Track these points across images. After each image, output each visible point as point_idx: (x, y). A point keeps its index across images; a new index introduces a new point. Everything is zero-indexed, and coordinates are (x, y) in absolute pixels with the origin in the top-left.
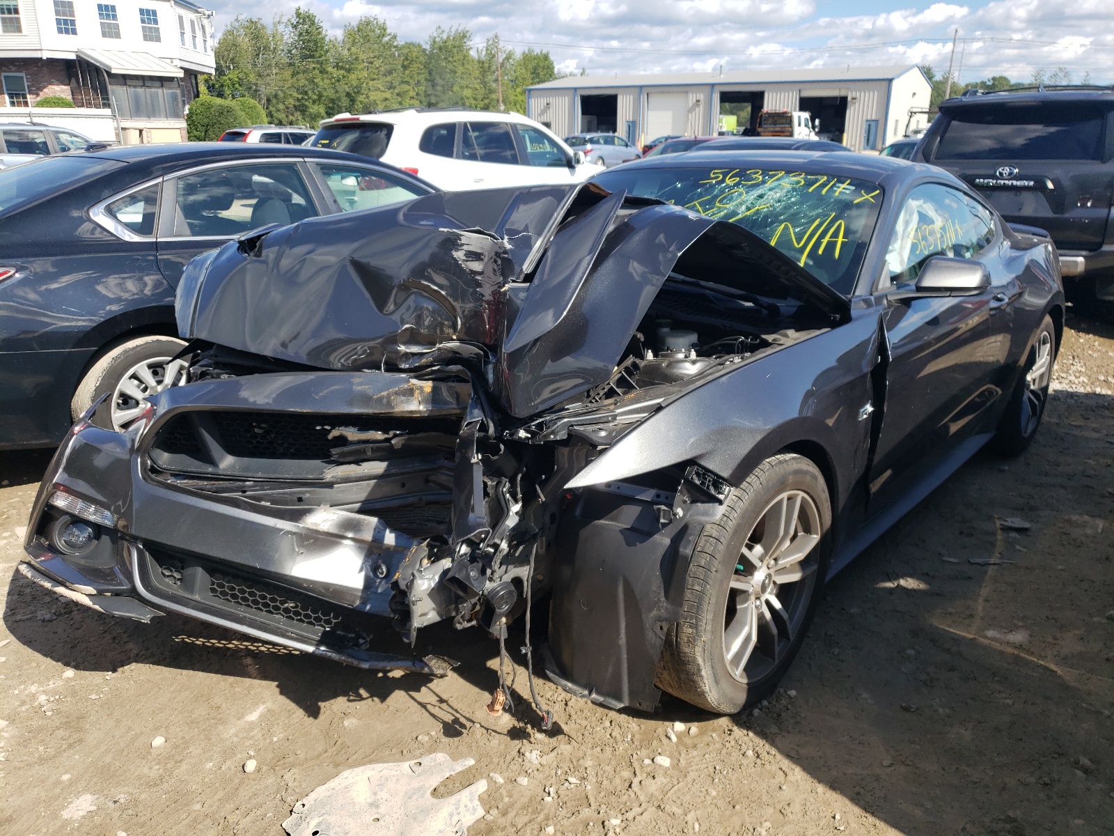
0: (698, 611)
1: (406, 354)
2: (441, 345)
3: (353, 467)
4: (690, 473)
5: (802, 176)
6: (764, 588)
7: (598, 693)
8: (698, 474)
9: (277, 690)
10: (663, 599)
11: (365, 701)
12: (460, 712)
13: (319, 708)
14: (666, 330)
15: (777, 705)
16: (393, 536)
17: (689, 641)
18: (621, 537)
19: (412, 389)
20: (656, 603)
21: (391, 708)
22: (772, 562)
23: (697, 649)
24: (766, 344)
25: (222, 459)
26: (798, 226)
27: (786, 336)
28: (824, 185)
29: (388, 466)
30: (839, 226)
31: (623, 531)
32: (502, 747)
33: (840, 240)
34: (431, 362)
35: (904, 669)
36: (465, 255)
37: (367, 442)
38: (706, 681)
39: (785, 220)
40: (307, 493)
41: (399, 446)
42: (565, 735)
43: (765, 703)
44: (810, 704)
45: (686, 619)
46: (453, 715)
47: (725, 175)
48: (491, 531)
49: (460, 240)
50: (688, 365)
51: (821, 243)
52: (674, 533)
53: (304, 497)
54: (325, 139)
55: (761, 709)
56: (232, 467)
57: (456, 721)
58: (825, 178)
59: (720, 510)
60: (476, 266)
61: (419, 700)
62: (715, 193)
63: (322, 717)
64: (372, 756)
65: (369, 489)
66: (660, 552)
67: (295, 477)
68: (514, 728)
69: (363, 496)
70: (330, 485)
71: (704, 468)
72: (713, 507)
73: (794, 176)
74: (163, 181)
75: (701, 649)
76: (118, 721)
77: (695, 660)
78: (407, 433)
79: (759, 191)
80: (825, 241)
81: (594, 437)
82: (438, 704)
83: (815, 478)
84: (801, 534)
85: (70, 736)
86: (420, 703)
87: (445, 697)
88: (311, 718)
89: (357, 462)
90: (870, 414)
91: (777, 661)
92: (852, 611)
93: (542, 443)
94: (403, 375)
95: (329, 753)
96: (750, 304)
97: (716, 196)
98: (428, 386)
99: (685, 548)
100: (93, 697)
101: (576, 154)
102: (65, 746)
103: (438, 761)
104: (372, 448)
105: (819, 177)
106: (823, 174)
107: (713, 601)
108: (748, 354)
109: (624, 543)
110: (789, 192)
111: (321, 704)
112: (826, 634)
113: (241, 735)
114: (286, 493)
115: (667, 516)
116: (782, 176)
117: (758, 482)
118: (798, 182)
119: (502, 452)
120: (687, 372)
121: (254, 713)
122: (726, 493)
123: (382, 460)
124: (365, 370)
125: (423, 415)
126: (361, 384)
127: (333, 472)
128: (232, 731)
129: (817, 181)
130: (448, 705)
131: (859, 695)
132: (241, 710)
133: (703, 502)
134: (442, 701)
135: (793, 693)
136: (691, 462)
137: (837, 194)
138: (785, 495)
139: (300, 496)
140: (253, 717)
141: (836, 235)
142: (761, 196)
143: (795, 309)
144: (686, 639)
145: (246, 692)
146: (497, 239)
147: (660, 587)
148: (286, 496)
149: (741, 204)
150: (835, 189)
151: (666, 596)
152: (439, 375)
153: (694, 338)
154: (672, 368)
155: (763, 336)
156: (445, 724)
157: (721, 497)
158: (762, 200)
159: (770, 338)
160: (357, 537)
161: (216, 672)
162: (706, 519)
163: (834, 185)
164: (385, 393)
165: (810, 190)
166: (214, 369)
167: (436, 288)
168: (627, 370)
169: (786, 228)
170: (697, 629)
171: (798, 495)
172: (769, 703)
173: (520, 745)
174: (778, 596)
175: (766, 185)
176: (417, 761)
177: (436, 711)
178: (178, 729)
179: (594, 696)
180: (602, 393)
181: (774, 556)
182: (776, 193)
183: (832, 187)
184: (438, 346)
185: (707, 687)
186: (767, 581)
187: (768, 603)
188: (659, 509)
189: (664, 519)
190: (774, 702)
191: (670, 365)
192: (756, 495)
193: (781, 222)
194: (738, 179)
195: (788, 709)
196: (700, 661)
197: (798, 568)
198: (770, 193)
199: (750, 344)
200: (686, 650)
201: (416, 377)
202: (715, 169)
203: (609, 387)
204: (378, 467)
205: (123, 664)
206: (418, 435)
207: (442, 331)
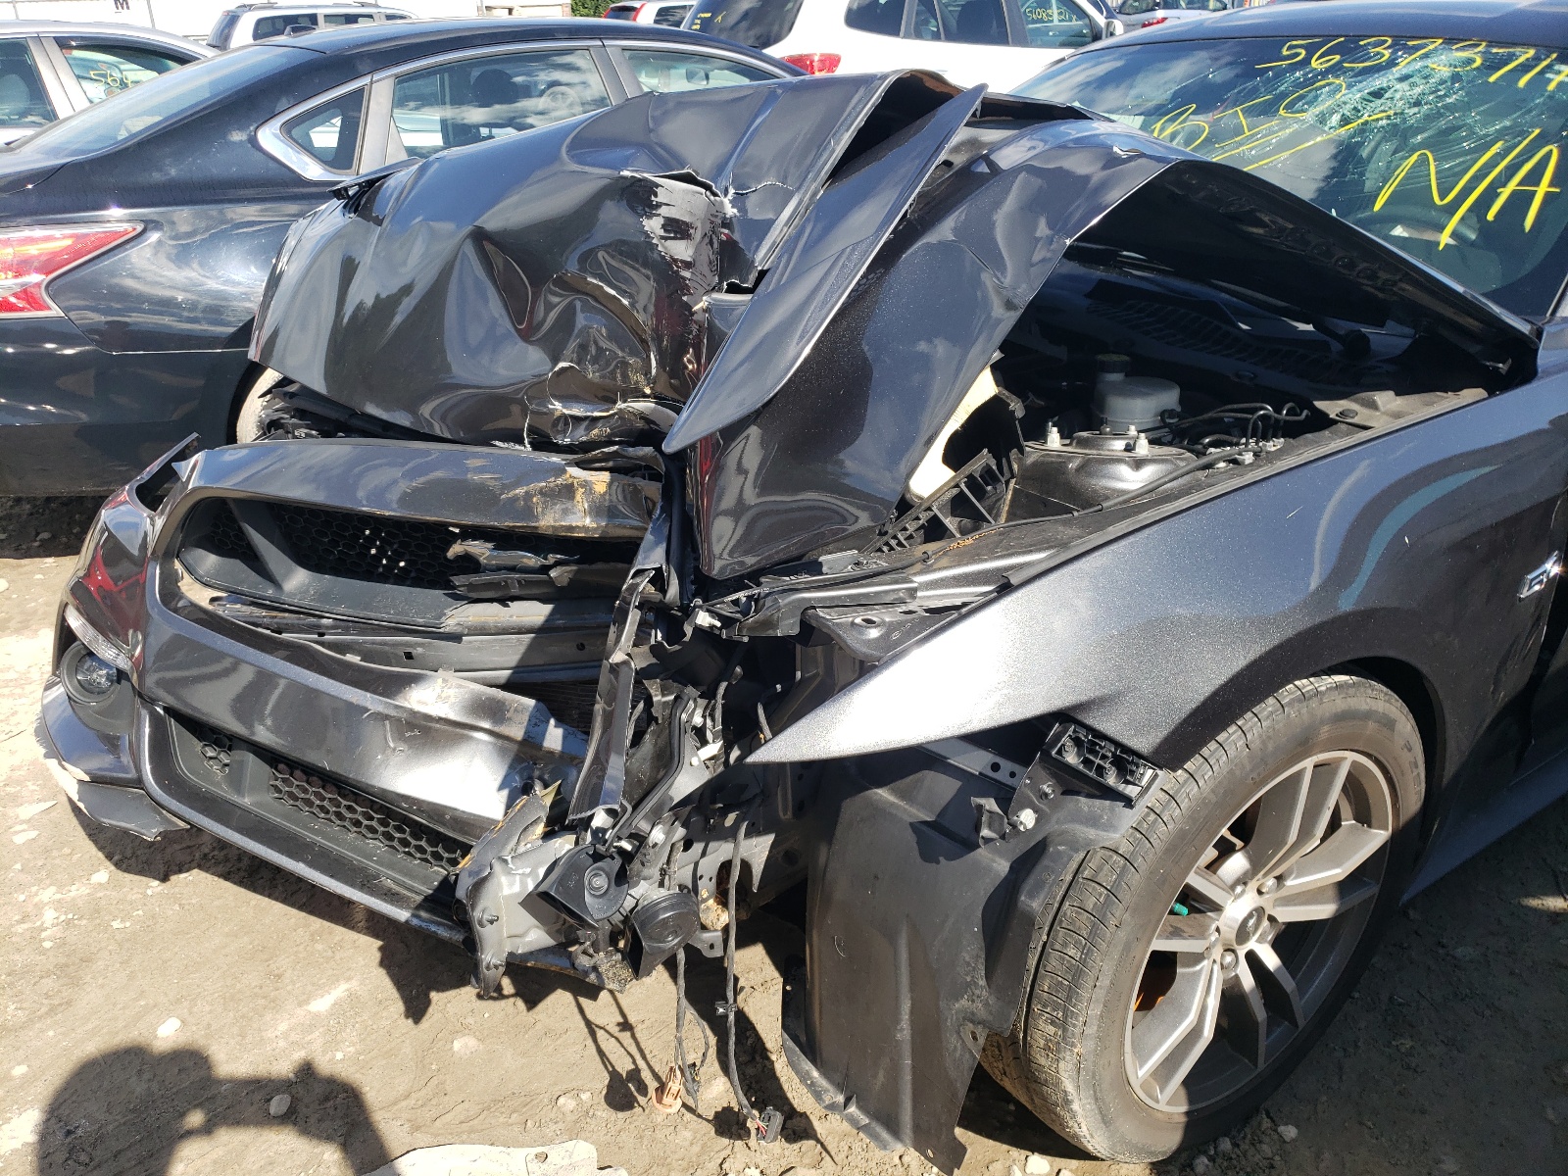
0: (1069, 998)
1: (565, 417)
2: (623, 406)
3: (495, 608)
4: (1058, 737)
5: (1480, 49)
6: (1243, 934)
7: (860, 1107)
8: (1077, 742)
9: (378, 955)
10: (982, 982)
11: (503, 1003)
12: (648, 1057)
13: (428, 1003)
14: (1116, 377)
15: (1250, 1153)
16: (560, 732)
17: (1047, 1048)
18: (911, 838)
19: (572, 484)
20: (968, 985)
21: (539, 1026)
22: (1271, 882)
23: (1062, 1064)
24: (1322, 422)
25: (288, 574)
26: (1446, 159)
27: (1373, 406)
28: (1525, 68)
29: (553, 613)
30: (1548, 156)
31: (918, 828)
32: (696, 1149)
33: (1543, 188)
34: (609, 435)
35: (1550, 1115)
36: (663, 226)
37: (513, 569)
38: (1080, 1119)
39: (1421, 146)
40: (419, 646)
41: (564, 581)
42: (818, 1141)
43: (1226, 1145)
44: (1322, 1166)
45: (1045, 1006)
46: (634, 1062)
47: (1311, 50)
48: (630, 809)
49: (656, 196)
50: (1124, 470)
51: (1498, 195)
52: (1018, 853)
53: (414, 652)
54: (707, 12)
55: (1212, 1159)
56: (303, 591)
57: (634, 1075)
58: (1531, 52)
59: (1129, 818)
60: (681, 250)
61: (590, 1016)
62: (1282, 88)
63: (425, 1023)
64: (476, 1122)
65: (522, 649)
66: (985, 888)
67: (399, 618)
68: (727, 1110)
69: (513, 659)
70: (456, 638)
71: (1090, 729)
72: (1112, 810)
73: (1462, 49)
74: (372, 83)
75: (1070, 1066)
76: (131, 977)
77: (1058, 1083)
78: (577, 562)
79: (1378, 82)
80: (1505, 193)
81: (851, 640)
82: (615, 1030)
83: (1389, 724)
84: (1348, 822)
85: (60, 991)
86: (589, 1024)
87: (632, 1019)
88: (410, 1021)
89: (503, 601)
90: (1550, 581)
91: (1261, 1064)
92: (1459, 952)
93: (746, 639)
94: (556, 459)
95: (411, 1102)
96: (1310, 327)
97: (1283, 96)
98: (600, 480)
99: (1032, 896)
100: (116, 924)
101: (1108, 25)
102: (44, 1010)
103: (575, 1158)
104: (519, 582)
105: (1518, 50)
106: (1527, 44)
107: (1105, 981)
108: (1273, 445)
109: (916, 853)
110: (1442, 82)
111: (434, 995)
112: (1391, 998)
113: (294, 1037)
114: (385, 644)
115: (996, 825)
116: (1436, 49)
117: (1241, 743)
118: (1470, 61)
119: (687, 639)
120: (1120, 485)
121: (327, 997)
122: (1144, 782)
123: (544, 600)
124: (497, 443)
125: (590, 534)
126: (482, 470)
127: (461, 615)
128: (283, 1027)
129: (1511, 57)
130: (633, 1036)
131: (1438, 1162)
132: (309, 988)
133: (1090, 796)
134: (626, 1026)
135: (1290, 1132)
136: (1064, 716)
137: (1551, 87)
138: (1308, 764)
139: (408, 650)
140: (321, 1004)
141: (1534, 177)
142: (1378, 94)
143: (1408, 342)
144: (1042, 1042)
145: (330, 953)
146: (715, 194)
147: (978, 956)
148: (387, 648)
149: (1332, 112)
150: (1549, 75)
151: (988, 977)
152: (620, 462)
153: (1169, 398)
154: (1090, 475)
155: (1319, 404)
156: (614, 1075)
157: (1131, 791)
158: (1379, 102)
159: (1331, 408)
160: (496, 729)
161: (301, 908)
162: (1091, 833)
163: (1549, 67)
164: (520, 491)
165: (1492, 79)
166: (292, 417)
167: (613, 292)
168: (971, 481)
169: (1423, 162)
170: (1065, 1030)
171: (1344, 759)
172: (1236, 1145)
173: (728, 1151)
174: (1277, 945)
175: (1394, 70)
176: (540, 1149)
177: (609, 1045)
178: (208, 1008)
179: (852, 1109)
180: (911, 527)
181: (1277, 873)
182: (1413, 85)
183: (1542, 72)
184: (620, 405)
185: (1084, 1128)
186: (1251, 922)
187: (1252, 959)
188: (980, 807)
189: (990, 827)
190: (1244, 1146)
191: (1085, 466)
192: (1231, 772)
193: (1414, 150)
194: (1338, 57)
195: (1272, 1167)
196: (1069, 1086)
197: (1332, 893)
198: (1398, 86)
199: (1286, 422)
200: (1042, 1061)
201: (579, 464)
202: (1296, 37)
203: (930, 514)
204: (535, 612)
205: (181, 869)
206: (594, 567)
207: (625, 377)
